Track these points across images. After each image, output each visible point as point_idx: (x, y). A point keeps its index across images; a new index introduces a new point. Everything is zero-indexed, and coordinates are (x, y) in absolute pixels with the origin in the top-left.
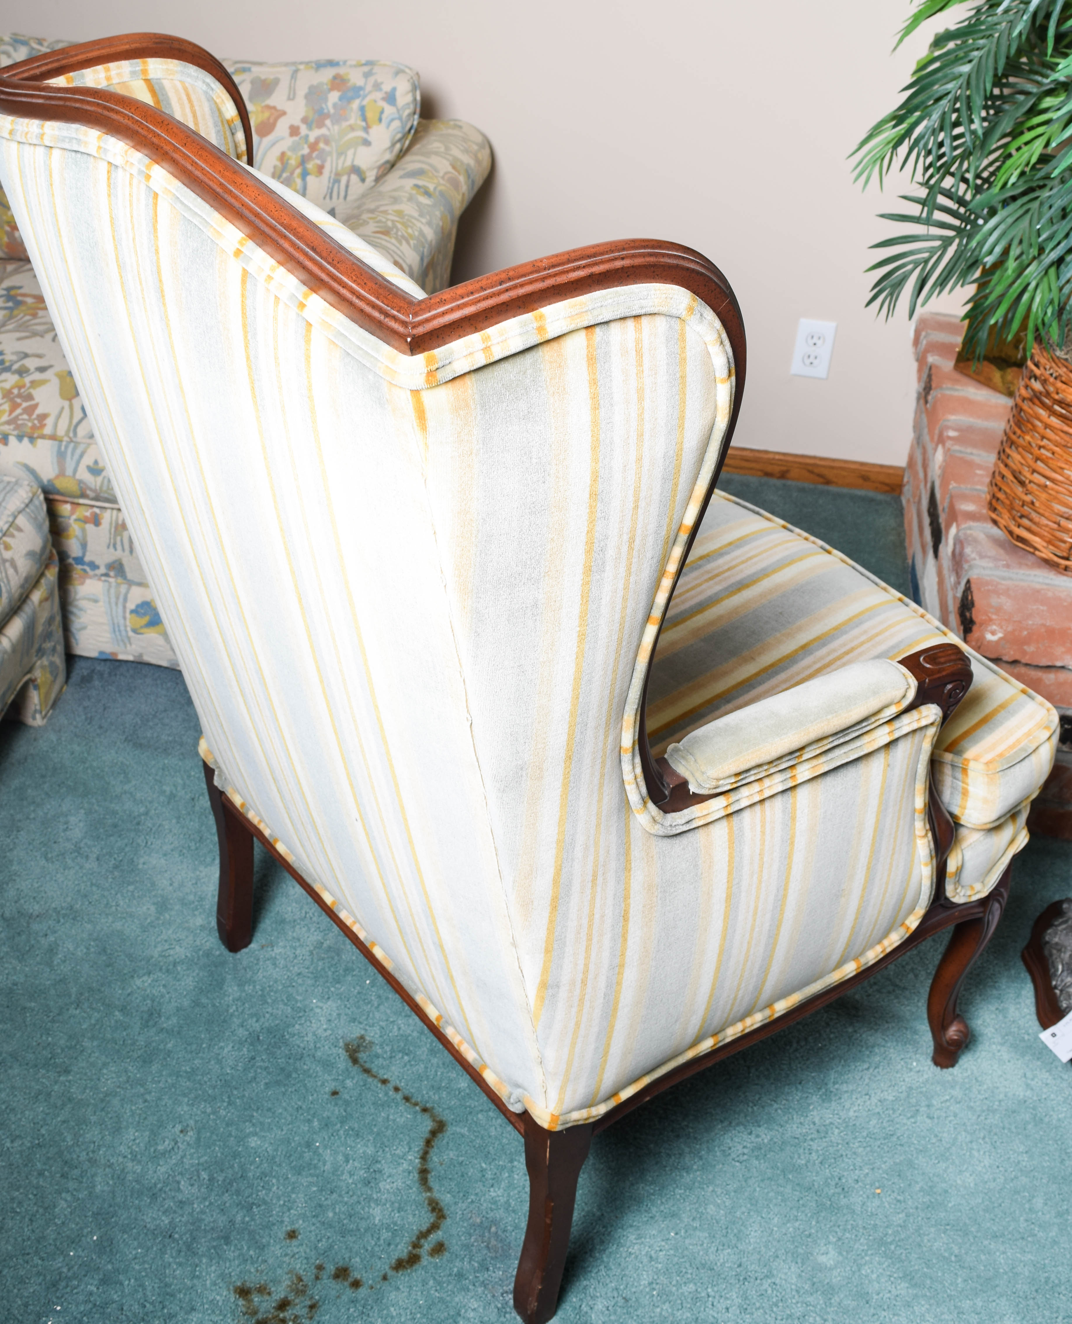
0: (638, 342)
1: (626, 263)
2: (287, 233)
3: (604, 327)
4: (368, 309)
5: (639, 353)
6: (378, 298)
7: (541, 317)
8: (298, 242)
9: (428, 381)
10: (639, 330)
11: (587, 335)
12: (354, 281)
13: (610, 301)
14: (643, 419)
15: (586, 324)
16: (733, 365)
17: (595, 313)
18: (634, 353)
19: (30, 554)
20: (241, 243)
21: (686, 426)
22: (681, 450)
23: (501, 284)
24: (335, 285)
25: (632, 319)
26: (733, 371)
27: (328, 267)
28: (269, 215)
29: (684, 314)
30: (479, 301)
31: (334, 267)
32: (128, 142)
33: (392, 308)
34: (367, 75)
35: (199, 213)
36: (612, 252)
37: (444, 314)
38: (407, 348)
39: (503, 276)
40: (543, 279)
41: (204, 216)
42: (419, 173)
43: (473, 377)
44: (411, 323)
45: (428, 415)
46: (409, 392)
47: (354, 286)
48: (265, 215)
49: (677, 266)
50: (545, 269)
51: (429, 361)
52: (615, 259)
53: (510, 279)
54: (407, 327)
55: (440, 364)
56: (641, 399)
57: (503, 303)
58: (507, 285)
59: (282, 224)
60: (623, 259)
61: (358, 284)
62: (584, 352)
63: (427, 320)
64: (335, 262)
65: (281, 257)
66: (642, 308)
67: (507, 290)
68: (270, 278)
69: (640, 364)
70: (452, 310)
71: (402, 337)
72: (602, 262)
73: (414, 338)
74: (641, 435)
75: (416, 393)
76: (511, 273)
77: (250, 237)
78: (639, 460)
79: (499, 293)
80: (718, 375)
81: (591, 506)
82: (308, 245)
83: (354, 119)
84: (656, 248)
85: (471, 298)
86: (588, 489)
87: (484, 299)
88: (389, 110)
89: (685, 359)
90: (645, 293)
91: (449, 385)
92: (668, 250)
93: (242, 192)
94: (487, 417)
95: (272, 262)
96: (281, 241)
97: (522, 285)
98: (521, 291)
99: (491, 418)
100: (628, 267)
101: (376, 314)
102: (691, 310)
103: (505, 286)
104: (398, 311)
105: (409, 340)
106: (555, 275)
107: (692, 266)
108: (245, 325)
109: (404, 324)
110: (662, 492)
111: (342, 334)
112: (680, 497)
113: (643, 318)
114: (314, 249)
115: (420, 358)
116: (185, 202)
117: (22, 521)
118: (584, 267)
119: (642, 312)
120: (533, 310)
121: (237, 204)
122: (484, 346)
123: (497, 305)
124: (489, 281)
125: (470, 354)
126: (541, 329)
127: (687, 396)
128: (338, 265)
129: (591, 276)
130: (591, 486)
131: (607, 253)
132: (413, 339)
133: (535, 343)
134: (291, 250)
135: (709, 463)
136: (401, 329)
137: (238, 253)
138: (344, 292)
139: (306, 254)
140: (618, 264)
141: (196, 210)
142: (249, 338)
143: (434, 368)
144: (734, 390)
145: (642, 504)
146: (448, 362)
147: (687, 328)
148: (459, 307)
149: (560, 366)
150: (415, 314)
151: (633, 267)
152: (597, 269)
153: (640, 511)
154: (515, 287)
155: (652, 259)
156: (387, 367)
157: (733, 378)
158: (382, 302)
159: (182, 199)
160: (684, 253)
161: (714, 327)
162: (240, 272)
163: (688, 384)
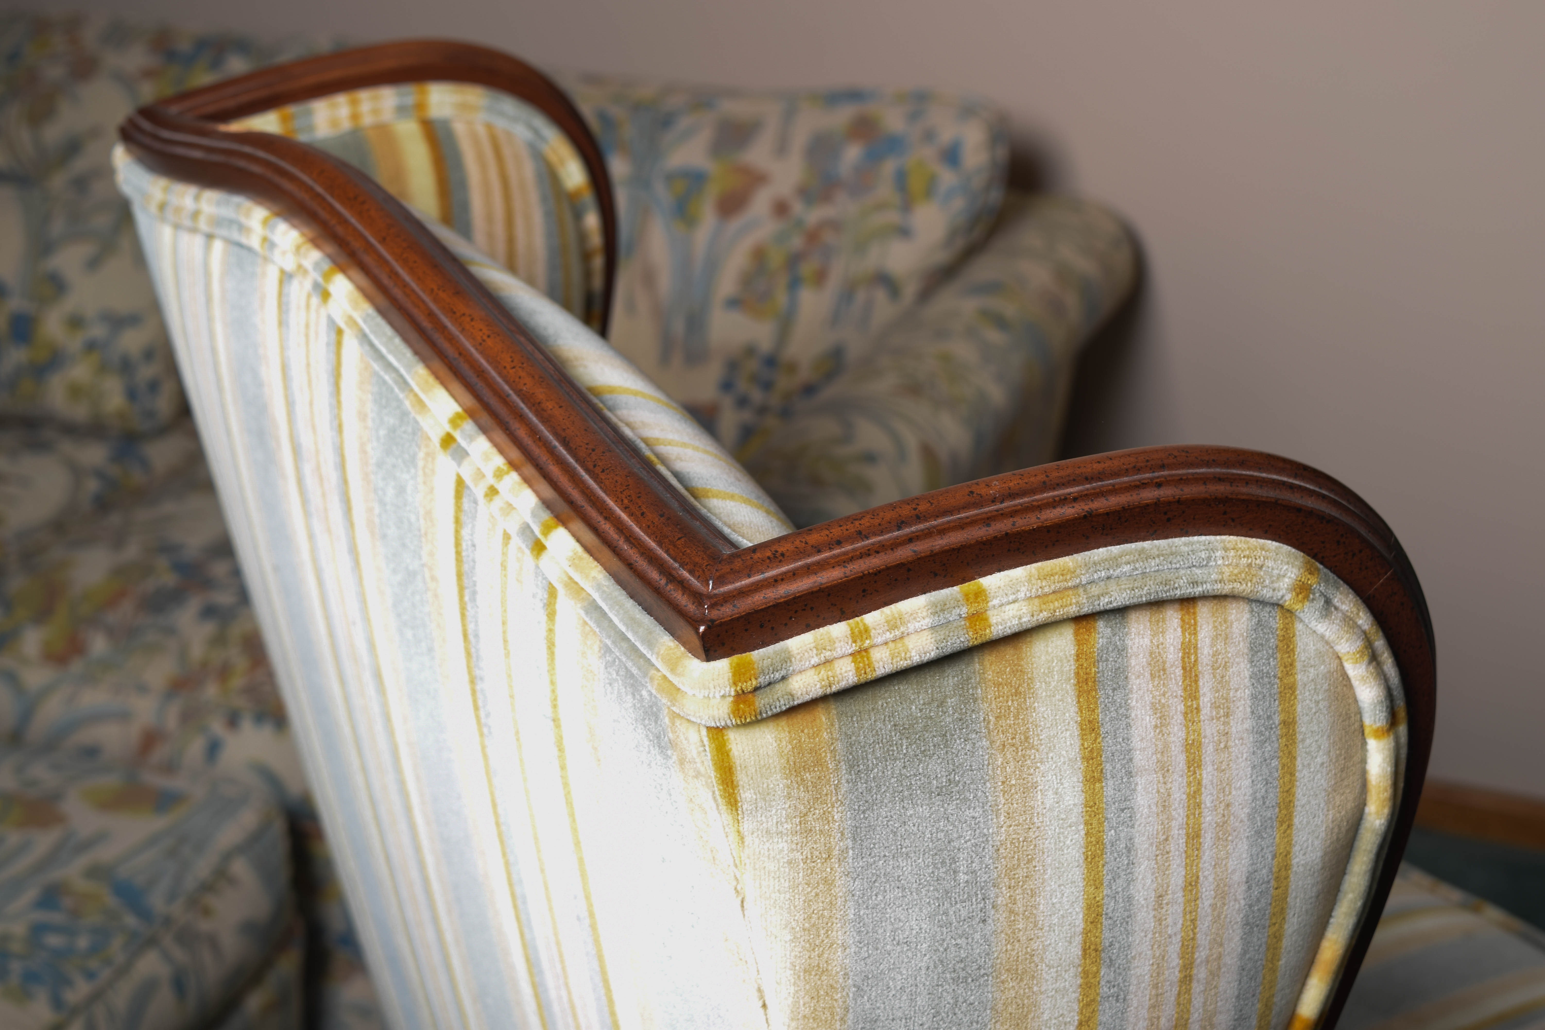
0: (1189, 650)
1: (1167, 493)
2: (526, 410)
3: (1116, 620)
4: (642, 564)
5: (1191, 673)
6: (660, 544)
7: (980, 595)
8: (542, 427)
9: (736, 711)
10: (1190, 628)
11: (1076, 634)
12: (625, 509)
13: (1126, 568)
14: (1199, 805)
15: (1073, 610)
16: (1401, 703)
17: (1095, 590)
18: (1179, 672)
19: (248, 928)
20: (454, 422)
21: (1296, 821)
22: (1287, 867)
23: (899, 528)
24: (593, 513)
25: (1177, 606)
26: (1402, 714)
27: (586, 477)
28: (500, 374)
29: (1288, 599)
30: (851, 559)
31: (595, 477)
32: (306, 231)
33: (682, 565)
34: (914, 116)
35: (395, 363)
36: (1138, 470)
37: (776, 581)
38: (696, 643)
39: (906, 511)
40: (988, 520)
41: (402, 370)
42: (993, 288)
43: (834, 708)
44: (709, 597)
45: (741, 778)
46: (704, 732)
47: (624, 516)
48: (494, 373)
49: (1275, 504)
50: (994, 501)
51: (738, 675)
52: (1143, 485)
53: (919, 518)
54: (701, 604)
55: (762, 680)
56: (1194, 763)
57: (900, 566)
58: (913, 529)
59: (519, 393)
60: (1159, 485)
61: (631, 515)
62: (1070, 667)
63: (742, 593)
64: (598, 470)
65: (515, 454)
66: (1195, 583)
67: (910, 540)
68: (493, 492)
69: (1191, 692)
70: (794, 575)
71: (694, 623)
72: (1114, 491)
73: (711, 625)
74: (1194, 836)
75: (717, 732)
76: (923, 507)
77: (471, 414)
78: (1192, 884)
79: (894, 545)
80: (1368, 721)
81: (1085, 974)
82: (556, 435)
83: (885, 190)
84: (1234, 466)
85: (836, 552)
86: (1078, 939)
87: (861, 556)
88: (947, 178)
89: (1292, 688)
90: (1203, 555)
91: (783, 722)
92: (1260, 469)
93: (463, 330)
94: (862, 787)
95: (499, 461)
96: (515, 425)
97: (942, 531)
98: (939, 543)
99: (869, 790)
100: (1169, 503)
101: (654, 575)
102: (1303, 590)
103: (907, 531)
104: (691, 572)
105: (702, 629)
106: (1014, 513)
107: (1310, 503)
108: (460, 575)
109: (698, 597)
110: (1245, 952)
111: (598, 608)
112: (1286, 960)
113: (1200, 604)
114: (565, 443)
115: (722, 666)
116: (376, 342)
117: (240, 868)
118: (1075, 499)
119: (1198, 590)
120: (964, 581)
121: (451, 352)
122: (855, 648)
123: (888, 568)
124: (877, 521)
125: (828, 662)
126: (977, 618)
127: (1298, 762)
128: (603, 476)
129: (1088, 518)
130: (1086, 933)
131: (1126, 472)
132: (708, 628)
133: (963, 646)
134: (528, 441)
135: (1350, 896)
136: (691, 608)
137: (448, 441)
138: (606, 527)
139: (551, 451)
140: (1149, 495)
141: (391, 359)
142: (466, 598)
143: (749, 686)
144: (1404, 752)
145: (1201, 973)
146: (778, 676)
147: (1299, 626)
148: (809, 570)
149: (1017, 693)
150: (720, 581)
151: (1179, 501)
152: (1100, 505)
153: (1197, 988)
154: (928, 534)
155: (1221, 489)
156: (665, 677)
157: (1403, 729)
158: (667, 552)
159: (372, 337)
160: (1296, 477)
161: (1355, 625)
162: (453, 479)
163: (1299, 737)
